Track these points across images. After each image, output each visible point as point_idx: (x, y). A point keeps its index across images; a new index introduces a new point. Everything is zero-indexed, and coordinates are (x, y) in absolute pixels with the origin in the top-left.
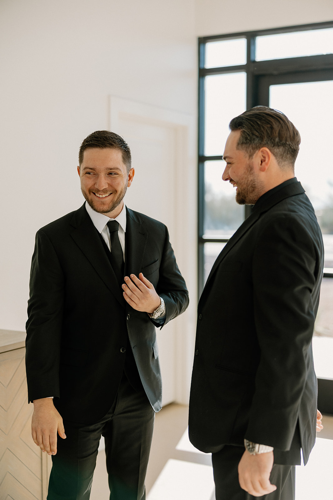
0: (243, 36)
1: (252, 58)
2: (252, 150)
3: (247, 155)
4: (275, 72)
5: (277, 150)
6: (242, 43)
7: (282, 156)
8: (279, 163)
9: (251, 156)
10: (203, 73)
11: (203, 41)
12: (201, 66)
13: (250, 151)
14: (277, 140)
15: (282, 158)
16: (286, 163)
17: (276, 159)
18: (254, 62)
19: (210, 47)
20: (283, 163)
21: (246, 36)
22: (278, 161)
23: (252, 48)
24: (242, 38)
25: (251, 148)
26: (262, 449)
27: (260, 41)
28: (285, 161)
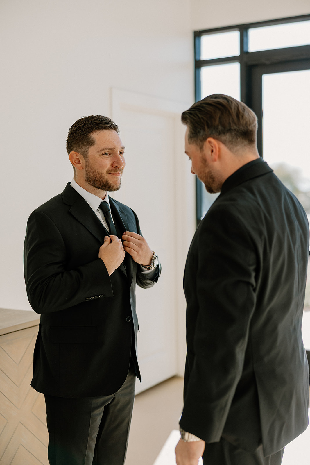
0: (236, 29)
1: (245, 49)
2: (200, 143)
3: (198, 148)
4: (267, 62)
5: (223, 138)
6: (236, 35)
7: (231, 142)
8: (230, 149)
9: (201, 148)
10: (199, 64)
11: (198, 34)
12: (197, 58)
13: (199, 144)
14: (220, 128)
15: (232, 144)
16: (239, 147)
17: (226, 146)
18: (247, 53)
19: (205, 39)
20: (235, 149)
21: (238, 29)
22: (228, 148)
23: (245, 39)
24: (235, 30)
25: (199, 141)
26: (191, 438)
27: (252, 33)
28: (236, 146)
